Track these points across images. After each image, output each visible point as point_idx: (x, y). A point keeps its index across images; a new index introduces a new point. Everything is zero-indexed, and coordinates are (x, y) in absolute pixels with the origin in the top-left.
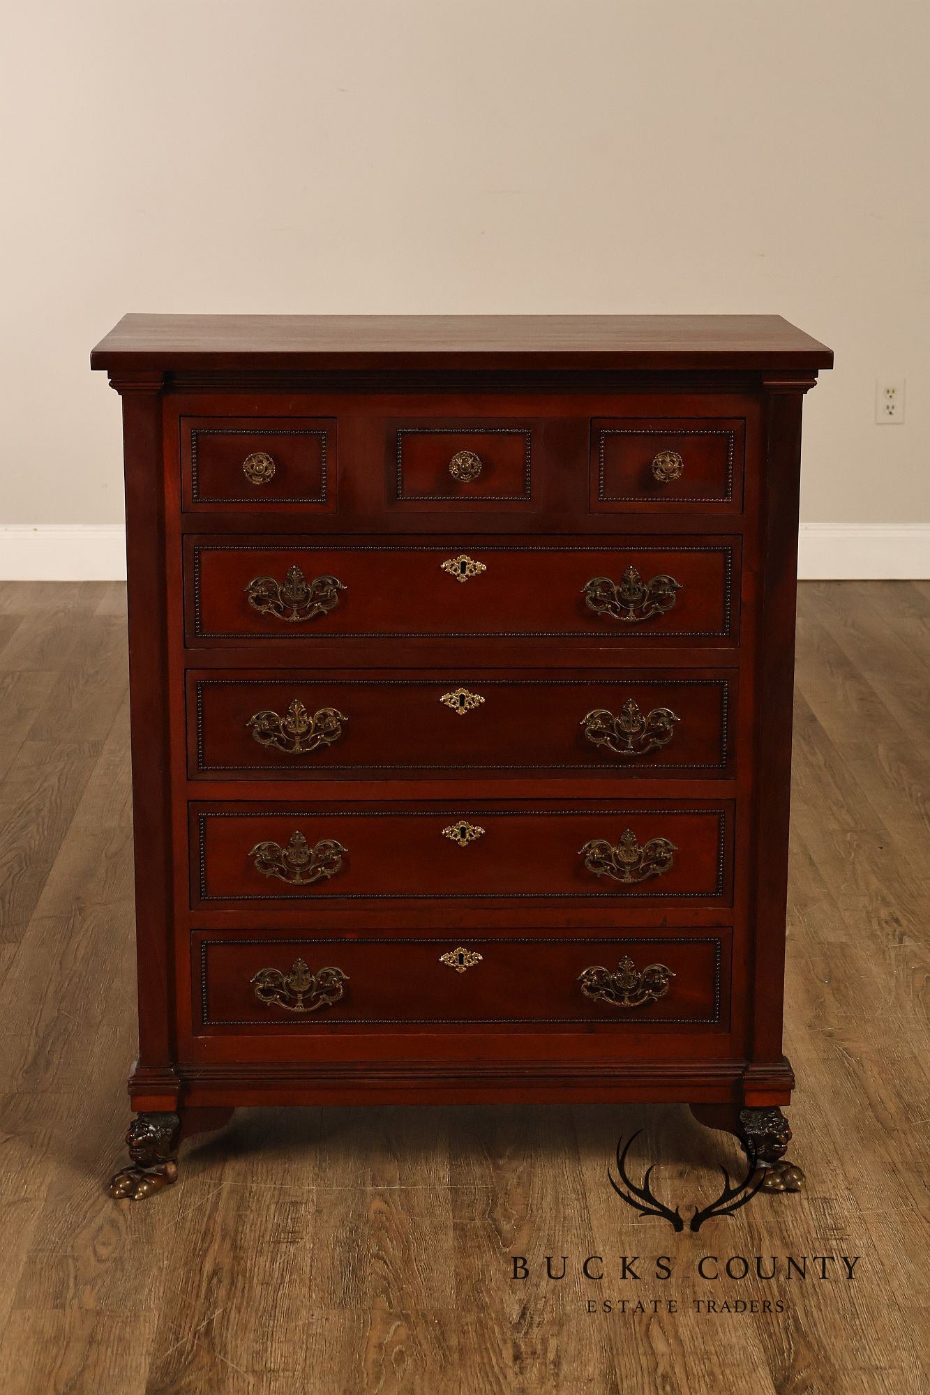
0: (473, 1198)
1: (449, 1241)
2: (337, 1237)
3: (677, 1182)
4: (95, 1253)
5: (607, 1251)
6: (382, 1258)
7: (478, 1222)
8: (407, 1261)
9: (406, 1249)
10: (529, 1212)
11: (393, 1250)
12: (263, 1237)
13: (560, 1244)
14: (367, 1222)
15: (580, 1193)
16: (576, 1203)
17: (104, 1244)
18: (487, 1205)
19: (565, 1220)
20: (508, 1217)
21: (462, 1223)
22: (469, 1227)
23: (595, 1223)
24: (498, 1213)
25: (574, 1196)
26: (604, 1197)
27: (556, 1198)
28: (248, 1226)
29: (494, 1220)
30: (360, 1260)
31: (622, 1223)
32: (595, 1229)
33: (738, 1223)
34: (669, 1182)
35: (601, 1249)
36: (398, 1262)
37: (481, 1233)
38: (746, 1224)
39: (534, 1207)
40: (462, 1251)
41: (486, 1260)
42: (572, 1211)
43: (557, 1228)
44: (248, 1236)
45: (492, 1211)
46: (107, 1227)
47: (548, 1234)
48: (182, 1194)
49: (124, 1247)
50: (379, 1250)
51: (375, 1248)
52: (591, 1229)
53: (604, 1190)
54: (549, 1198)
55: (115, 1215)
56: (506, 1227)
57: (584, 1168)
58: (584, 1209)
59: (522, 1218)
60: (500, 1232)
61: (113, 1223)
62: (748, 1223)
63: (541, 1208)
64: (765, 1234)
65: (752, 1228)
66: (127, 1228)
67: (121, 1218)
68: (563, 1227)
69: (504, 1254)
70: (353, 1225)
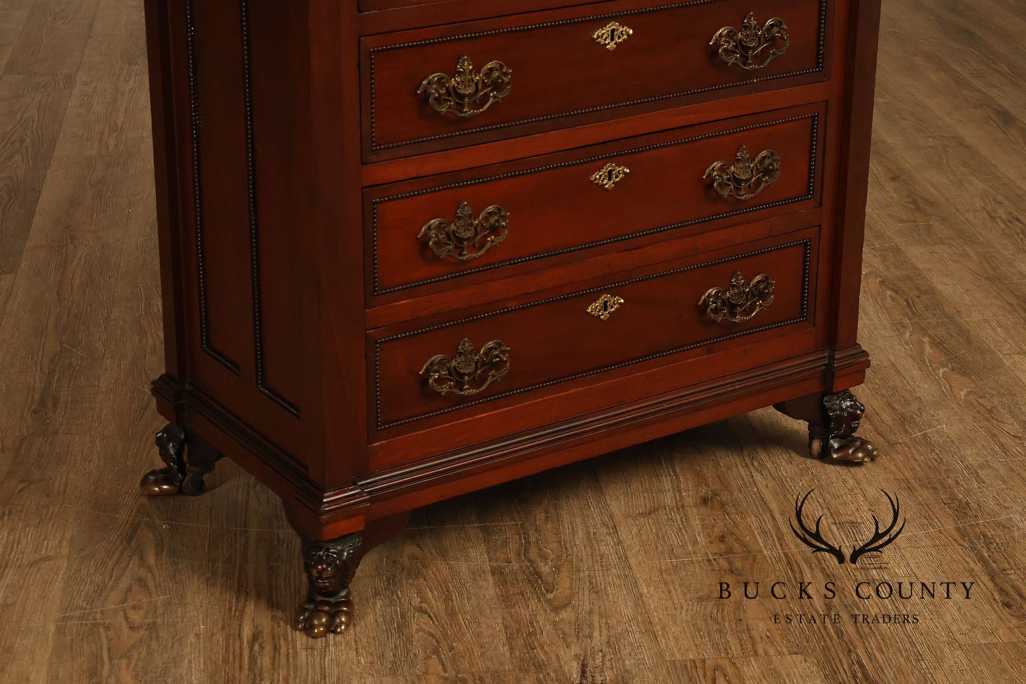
0: (504, 537)
1: (489, 589)
2: (375, 588)
3: (703, 510)
4: (126, 618)
5: (651, 593)
6: (426, 612)
7: (515, 565)
8: (452, 614)
9: (448, 599)
10: (564, 551)
11: (436, 604)
12: (299, 592)
13: (603, 586)
14: (403, 569)
15: (610, 526)
16: (609, 538)
17: (134, 607)
18: (521, 544)
19: (602, 558)
20: (544, 558)
21: (499, 566)
22: (507, 570)
23: (632, 561)
24: (533, 552)
25: (604, 530)
26: (635, 530)
27: (588, 533)
28: (282, 579)
29: (531, 561)
30: (403, 616)
31: (660, 559)
32: (633, 566)
33: (775, 555)
34: (695, 510)
35: (645, 591)
36: (443, 614)
37: (520, 577)
38: (782, 555)
39: (568, 545)
40: (506, 599)
41: (532, 609)
42: (607, 547)
43: (596, 568)
44: (283, 592)
45: (526, 550)
46: (135, 587)
47: (589, 576)
48: (209, 546)
49: (156, 612)
50: (421, 602)
51: (416, 601)
52: (630, 568)
53: (632, 521)
54: (580, 533)
55: (142, 573)
56: (545, 569)
57: (608, 498)
58: (618, 544)
59: (559, 558)
60: (539, 575)
61: (141, 582)
62: (785, 554)
63: (575, 545)
64: (804, 565)
65: (789, 559)
66: (156, 587)
67: (149, 575)
68: (602, 566)
69: (548, 601)
70: (390, 574)
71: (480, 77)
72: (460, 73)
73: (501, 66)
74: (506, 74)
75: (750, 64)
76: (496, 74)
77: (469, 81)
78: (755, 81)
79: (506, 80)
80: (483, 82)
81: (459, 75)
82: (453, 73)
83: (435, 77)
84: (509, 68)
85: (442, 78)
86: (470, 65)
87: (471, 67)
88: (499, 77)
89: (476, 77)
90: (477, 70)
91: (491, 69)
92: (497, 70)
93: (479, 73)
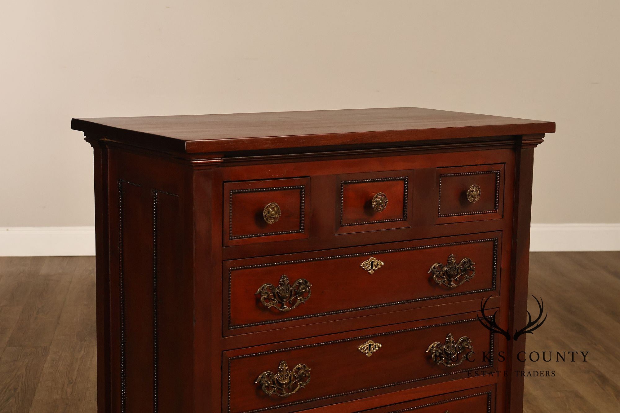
71: (292, 373)
72: (280, 371)
73: (305, 366)
74: (307, 371)
75: (451, 363)
76: (302, 371)
77: (286, 376)
78: (454, 373)
79: (307, 375)
80: (294, 375)
81: (280, 372)
82: (276, 371)
83: (266, 373)
84: (309, 367)
85: (270, 374)
86: (286, 366)
87: (287, 368)
88: (303, 373)
89: (290, 373)
90: (291, 369)
91: (299, 369)
92: (302, 369)
93: (292, 371)
